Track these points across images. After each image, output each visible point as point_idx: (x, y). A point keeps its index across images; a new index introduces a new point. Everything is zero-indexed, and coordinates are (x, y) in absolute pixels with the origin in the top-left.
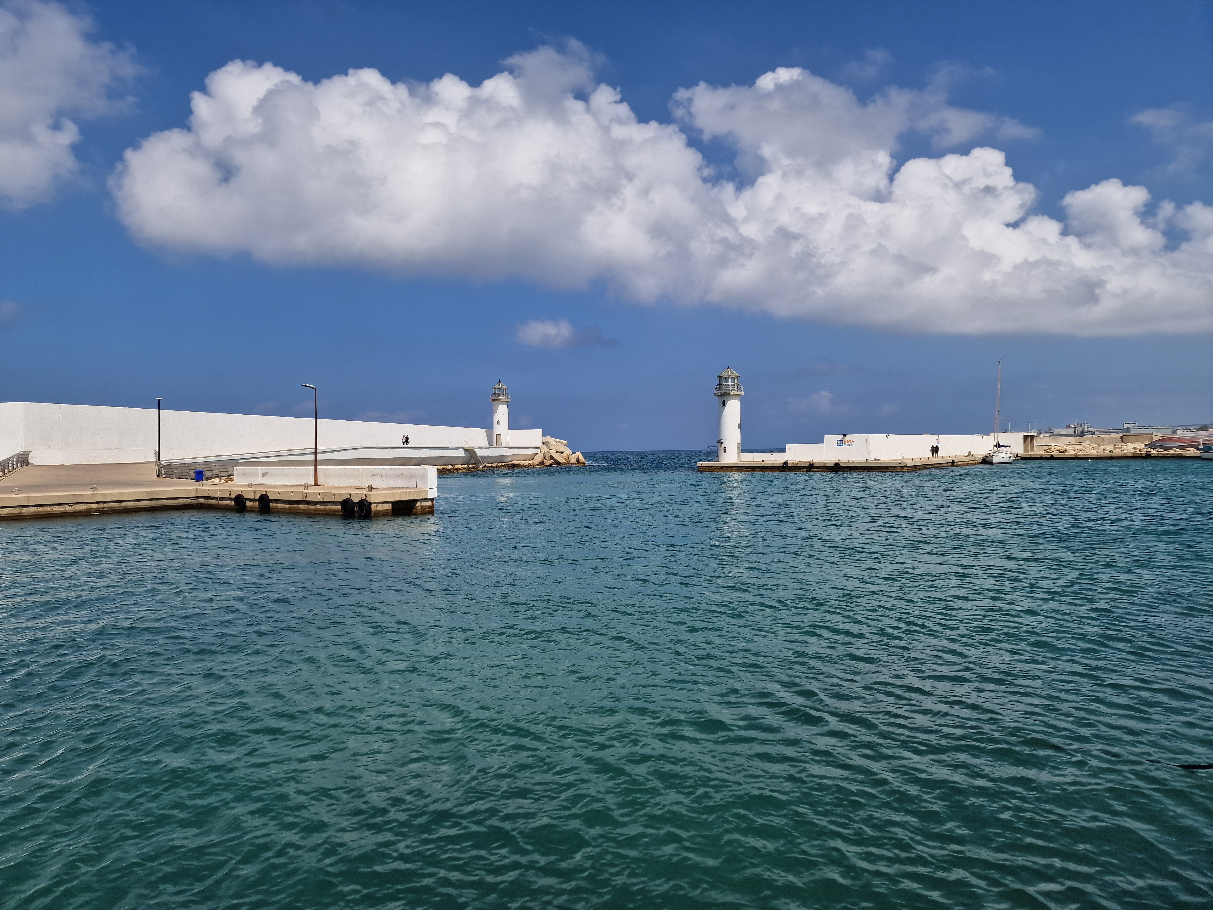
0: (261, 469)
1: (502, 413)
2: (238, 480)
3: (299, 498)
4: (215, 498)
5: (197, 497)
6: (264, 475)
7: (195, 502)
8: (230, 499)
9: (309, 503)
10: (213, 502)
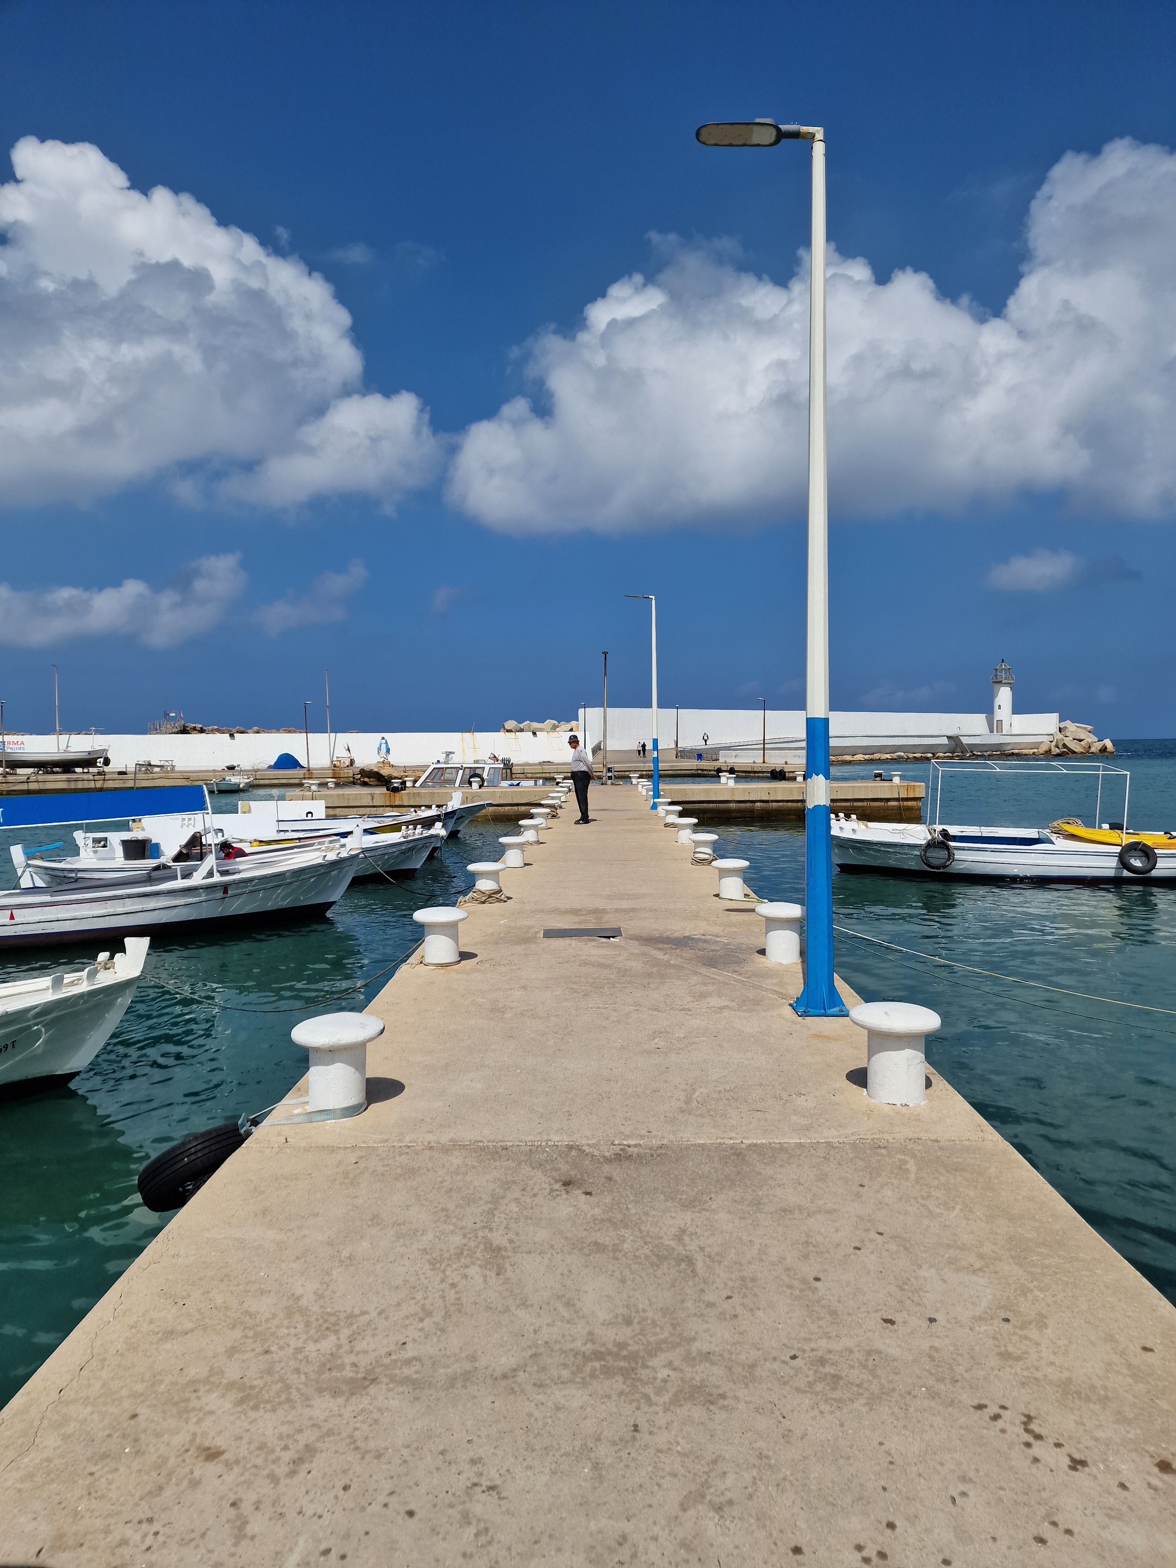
0: (734, 753)
1: (1004, 696)
2: (721, 760)
3: (750, 770)
4: (706, 770)
5: (697, 770)
6: (736, 756)
7: (696, 772)
8: (715, 771)
9: (755, 772)
10: (706, 772)
